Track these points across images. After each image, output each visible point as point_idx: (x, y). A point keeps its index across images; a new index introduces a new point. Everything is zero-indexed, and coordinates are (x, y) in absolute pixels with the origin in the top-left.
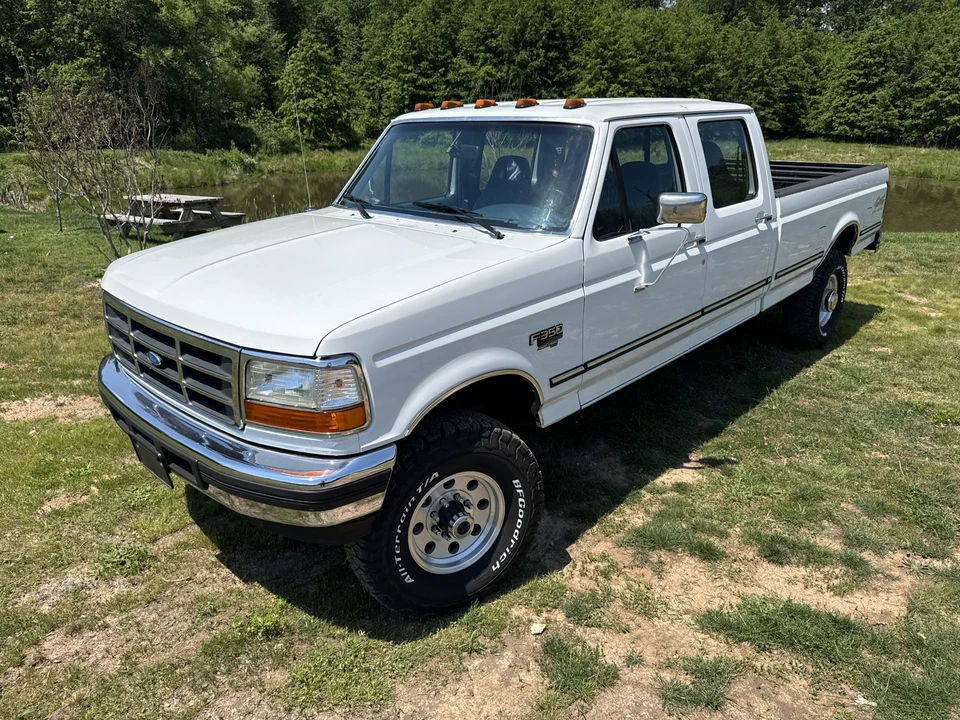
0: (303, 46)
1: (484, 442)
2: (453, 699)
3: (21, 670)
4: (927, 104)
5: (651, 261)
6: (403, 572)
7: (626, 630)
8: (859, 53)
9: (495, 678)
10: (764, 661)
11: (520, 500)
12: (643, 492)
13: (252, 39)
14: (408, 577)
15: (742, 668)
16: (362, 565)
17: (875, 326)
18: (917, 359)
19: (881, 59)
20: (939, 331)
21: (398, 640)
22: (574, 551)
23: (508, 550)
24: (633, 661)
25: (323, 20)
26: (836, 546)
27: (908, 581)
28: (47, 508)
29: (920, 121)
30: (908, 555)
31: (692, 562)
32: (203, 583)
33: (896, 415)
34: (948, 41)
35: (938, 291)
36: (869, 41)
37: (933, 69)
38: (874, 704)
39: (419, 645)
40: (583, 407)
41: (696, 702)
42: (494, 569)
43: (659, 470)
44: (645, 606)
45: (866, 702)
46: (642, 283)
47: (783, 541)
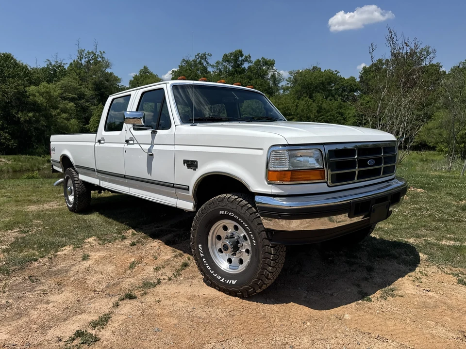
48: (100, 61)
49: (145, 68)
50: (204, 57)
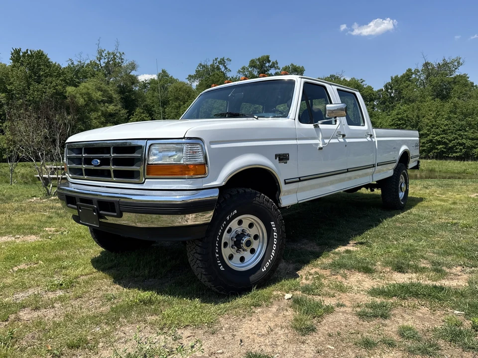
0: (137, 115)
1: (257, 199)
2: (250, 322)
3: (7, 323)
4: (427, 141)
5: (324, 138)
6: (219, 263)
7: (334, 296)
8: (394, 119)
9: (270, 315)
10: (405, 303)
11: (275, 234)
12: (330, 253)
13: (112, 111)
14: (222, 267)
15: (394, 305)
16: (200, 256)
17: (425, 203)
18: (448, 211)
19: (404, 122)
20: (454, 203)
21: (216, 303)
22: (300, 273)
23: (269, 261)
24: (340, 305)
25: (146, 106)
26: (429, 266)
27: (466, 276)
28: (16, 269)
29: (425, 148)
30: (463, 267)
31: (360, 274)
32: (107, 290)
33: (443, 226)
34: (431, 114)
35: (450, 193)
36: (397, 115)
37: (427, 126)
38: (463, 313)
39: (228, 305)
40: (299, 202)
41: (376, 316)
42: (263, 270)
43: (336, 246)
44: (341, 289)
45: (459, 312)
46: (321, 146)
47: (403, 263)
48: (119, 63)
49: (164, 71)
50: (222, 62)
